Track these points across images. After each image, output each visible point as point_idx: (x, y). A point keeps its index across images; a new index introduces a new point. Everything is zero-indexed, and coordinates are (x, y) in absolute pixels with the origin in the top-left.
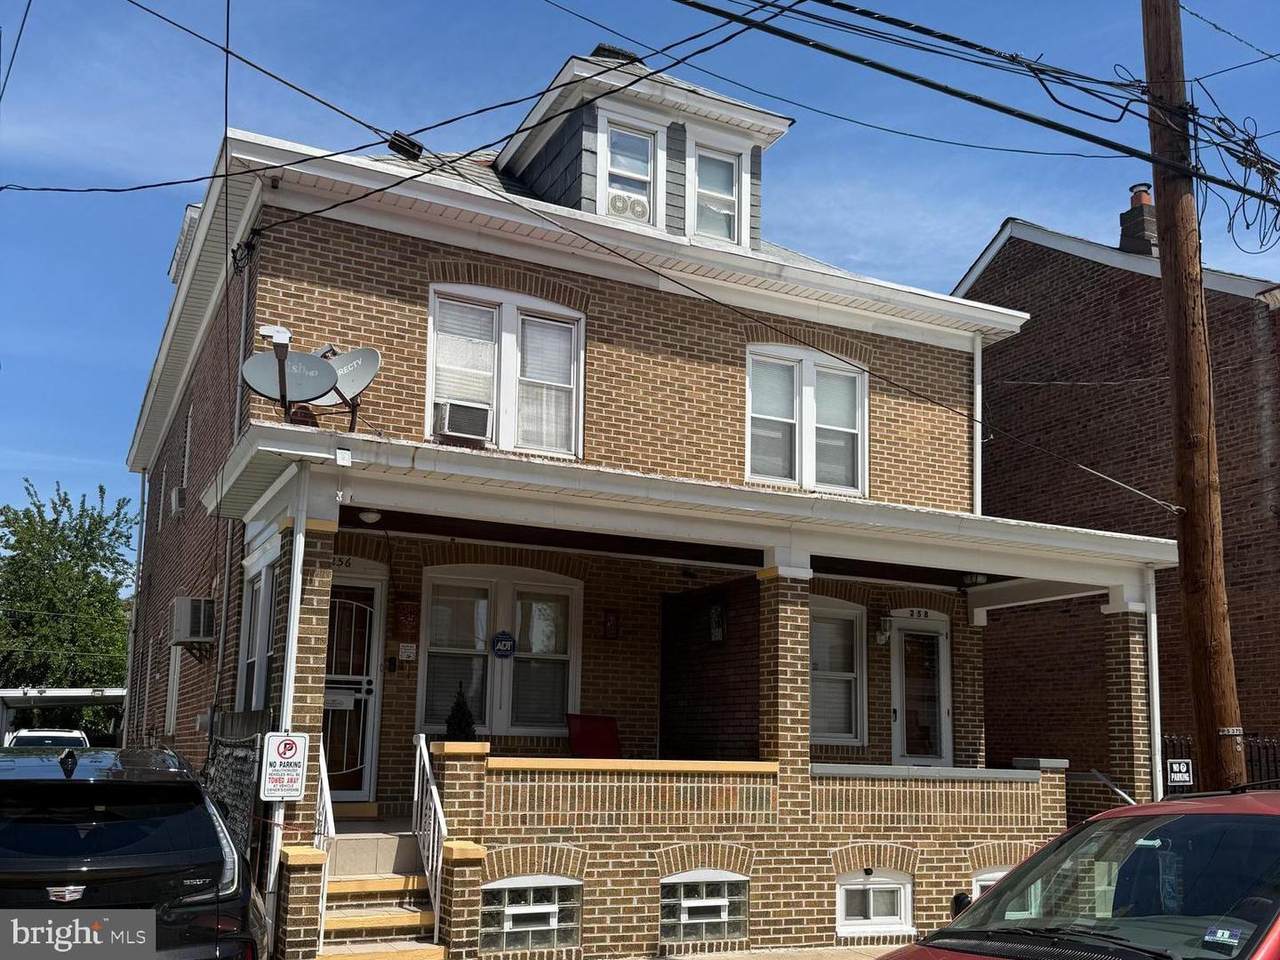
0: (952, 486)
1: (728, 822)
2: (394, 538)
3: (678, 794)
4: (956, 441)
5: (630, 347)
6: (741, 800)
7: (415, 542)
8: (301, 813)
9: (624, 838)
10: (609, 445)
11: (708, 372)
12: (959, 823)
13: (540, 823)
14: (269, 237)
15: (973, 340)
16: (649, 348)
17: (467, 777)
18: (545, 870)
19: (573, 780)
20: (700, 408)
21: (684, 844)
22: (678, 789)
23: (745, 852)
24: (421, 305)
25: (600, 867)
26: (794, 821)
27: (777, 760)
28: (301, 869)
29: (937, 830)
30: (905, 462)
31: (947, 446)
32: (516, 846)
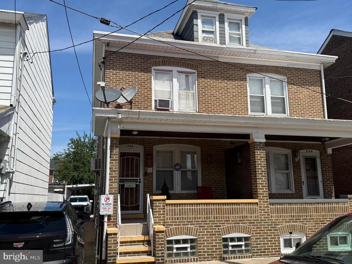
0: (317, 111)
1: (243, 218)
2: (145, 139)
3: (226, 210)
4: (317, 97)
5: (211, 78)
6: (247, 211)
7: (150, 139)
8: (112, 218)
9: (209, 224)
10: (206, 107)
11: (235, 84)
12: (321, 216)
13: (183, 219)
14: (107, 59)
15: (320, 66)
16: (216, 78)
17: (160, 206)
18: (185, 234)
19: (192, 206)
20: (233, 94)
21: (229, 225)
22: (226, 208)
23: (249, 228)
24: (150, 73)
25: (202, 233)
26: (264, 218)
27: (258, 199)
28: (111, 234)
29: (314, 219)
30: (301, 105)
31: (314, 99)
32: (176, 227)
